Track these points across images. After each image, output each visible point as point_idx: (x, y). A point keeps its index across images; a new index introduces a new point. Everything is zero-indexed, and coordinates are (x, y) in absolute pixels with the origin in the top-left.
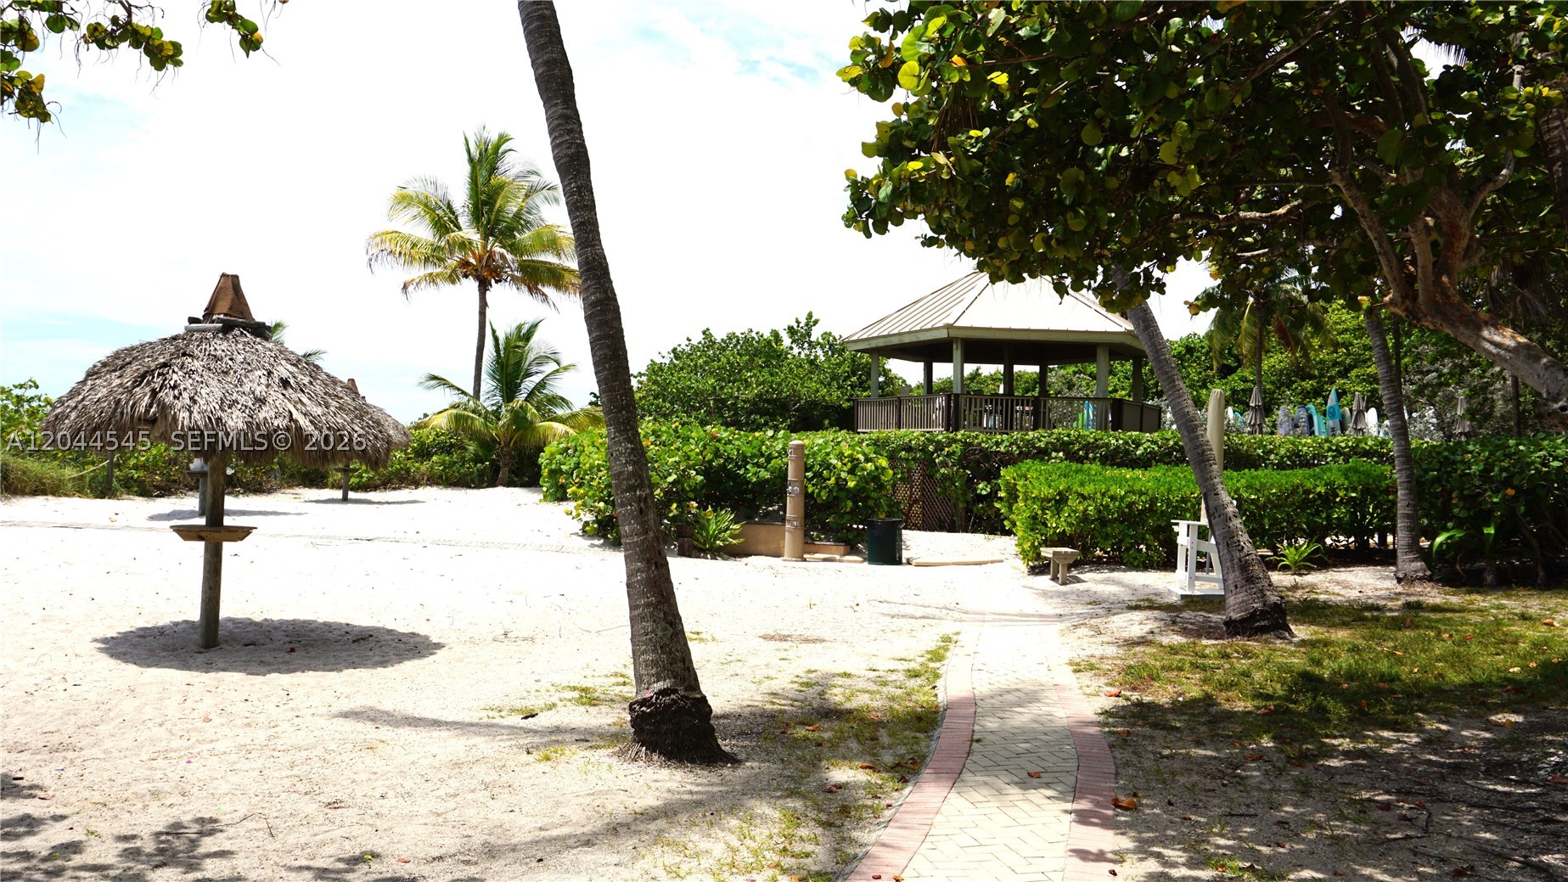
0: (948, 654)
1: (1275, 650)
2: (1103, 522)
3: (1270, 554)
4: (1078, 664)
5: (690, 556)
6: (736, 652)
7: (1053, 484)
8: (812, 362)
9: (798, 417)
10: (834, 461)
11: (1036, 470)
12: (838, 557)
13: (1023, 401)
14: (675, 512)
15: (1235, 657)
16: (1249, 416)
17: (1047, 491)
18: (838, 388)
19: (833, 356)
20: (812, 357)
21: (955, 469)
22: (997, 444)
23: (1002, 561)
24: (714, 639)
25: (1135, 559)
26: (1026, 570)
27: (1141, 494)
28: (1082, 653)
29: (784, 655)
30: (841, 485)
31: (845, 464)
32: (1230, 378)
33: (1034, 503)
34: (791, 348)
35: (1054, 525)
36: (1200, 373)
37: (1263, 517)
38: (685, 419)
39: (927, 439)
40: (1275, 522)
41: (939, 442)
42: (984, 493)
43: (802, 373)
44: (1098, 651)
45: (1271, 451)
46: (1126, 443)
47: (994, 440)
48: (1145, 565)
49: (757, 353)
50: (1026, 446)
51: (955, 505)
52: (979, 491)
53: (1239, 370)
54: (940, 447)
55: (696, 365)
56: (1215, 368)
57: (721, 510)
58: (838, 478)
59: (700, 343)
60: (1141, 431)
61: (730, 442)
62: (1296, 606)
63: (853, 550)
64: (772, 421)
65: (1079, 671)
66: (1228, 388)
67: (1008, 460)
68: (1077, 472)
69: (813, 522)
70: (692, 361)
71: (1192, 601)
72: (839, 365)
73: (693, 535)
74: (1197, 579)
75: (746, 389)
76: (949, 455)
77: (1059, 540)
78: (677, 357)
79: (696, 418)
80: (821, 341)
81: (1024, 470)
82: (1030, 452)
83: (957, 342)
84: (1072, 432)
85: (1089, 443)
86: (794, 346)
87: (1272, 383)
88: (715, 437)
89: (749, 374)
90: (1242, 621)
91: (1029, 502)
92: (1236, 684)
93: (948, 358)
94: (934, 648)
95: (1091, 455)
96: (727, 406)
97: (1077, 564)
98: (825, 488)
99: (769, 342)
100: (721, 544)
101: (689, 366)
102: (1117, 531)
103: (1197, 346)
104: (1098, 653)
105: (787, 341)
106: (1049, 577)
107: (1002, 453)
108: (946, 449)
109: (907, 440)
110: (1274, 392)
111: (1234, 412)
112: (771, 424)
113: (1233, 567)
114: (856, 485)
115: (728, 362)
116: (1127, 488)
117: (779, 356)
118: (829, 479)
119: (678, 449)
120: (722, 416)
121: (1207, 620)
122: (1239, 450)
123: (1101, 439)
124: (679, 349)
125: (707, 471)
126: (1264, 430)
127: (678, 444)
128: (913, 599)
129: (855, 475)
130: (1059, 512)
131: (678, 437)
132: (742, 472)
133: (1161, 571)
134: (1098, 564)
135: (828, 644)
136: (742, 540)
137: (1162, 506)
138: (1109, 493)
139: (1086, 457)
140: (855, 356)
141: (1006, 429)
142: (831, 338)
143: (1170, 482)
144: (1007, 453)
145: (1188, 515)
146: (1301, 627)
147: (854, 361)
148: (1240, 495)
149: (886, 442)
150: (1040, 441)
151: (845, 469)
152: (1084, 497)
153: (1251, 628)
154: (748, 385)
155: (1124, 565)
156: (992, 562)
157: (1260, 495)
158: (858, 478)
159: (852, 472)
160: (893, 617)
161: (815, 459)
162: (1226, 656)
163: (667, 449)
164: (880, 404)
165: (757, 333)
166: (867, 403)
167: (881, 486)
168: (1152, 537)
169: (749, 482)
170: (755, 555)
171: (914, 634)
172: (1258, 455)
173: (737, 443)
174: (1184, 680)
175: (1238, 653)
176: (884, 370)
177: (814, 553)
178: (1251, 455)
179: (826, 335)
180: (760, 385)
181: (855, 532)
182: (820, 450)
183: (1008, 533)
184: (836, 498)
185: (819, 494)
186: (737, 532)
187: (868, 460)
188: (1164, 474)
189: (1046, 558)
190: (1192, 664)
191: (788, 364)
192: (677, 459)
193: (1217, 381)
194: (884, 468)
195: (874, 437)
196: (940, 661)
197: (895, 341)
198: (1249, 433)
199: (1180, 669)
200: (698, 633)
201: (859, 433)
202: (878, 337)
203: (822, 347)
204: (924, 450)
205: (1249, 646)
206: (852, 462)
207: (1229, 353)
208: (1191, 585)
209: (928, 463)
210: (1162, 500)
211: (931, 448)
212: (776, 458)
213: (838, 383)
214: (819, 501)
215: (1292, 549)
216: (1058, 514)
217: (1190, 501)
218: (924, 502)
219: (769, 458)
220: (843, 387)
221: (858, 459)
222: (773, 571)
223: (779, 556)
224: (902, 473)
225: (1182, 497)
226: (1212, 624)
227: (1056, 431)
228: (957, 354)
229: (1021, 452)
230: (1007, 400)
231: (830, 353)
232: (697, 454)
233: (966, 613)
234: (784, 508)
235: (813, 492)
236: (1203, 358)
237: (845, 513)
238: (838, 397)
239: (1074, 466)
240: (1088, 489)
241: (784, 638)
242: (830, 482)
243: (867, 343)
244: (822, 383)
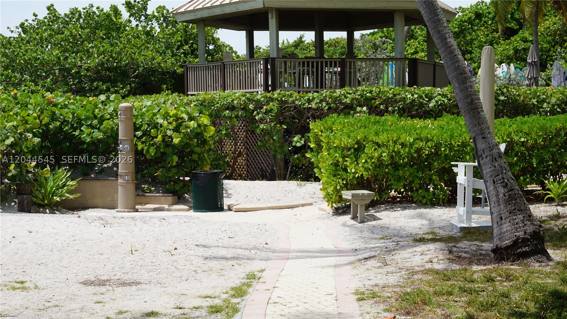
0: (250, 290)
1: (533, 273)
2: (396, 166)
3: (539, 188)
4: (363, 293)
5: (29, 212)
6: (56, 298)
7: (352, 134)
8: (148, 33)
9: (138, 83)
10: (160, 121)
11: (340, 123)
12: (166, 207)
13: (331, 62)
14: (14, 172)
15: (498, 281)
16: (526, 71)
17: (347, 141)
18: (172, 56)
19: (167, 27)
20: (148, 29)
21: (273, 124)
22: (309, 101)
23: (311, 204)
24: (36, 287)
25: (424, 197)
26: (331, 212)
27: (428, 140)
28: (368, 283)
29: (99, 298)
30: (167, 142)
31: (170, 123)
32: (513, 39)
33: (336, 151)
34: (130, 21)
35: (353, 171)
36: (488, 35)
37: (531, 156)
38: (33, 88)
39: (247, 98)
40: (541, 161)
41: (258, 101)
42: (298, 145)
43: (139, 42)
44: (381, 280)
45: (544, 101)
46: (421, 97)
47: (306, 98)
48: (433, 203)
49: (98, 26)
50: (335, 102)
51: (275, 157)
52: (294, 144)
53: (521, 32)
54: (259, 105)
55: (41, 39)
56: (500, 30)
57: (59, 168)
58: (165, 136)
59: (45, 18)
60: (434, 87)
61: (66, 106)
62: (556, 233)
63: (179, 199)
64: (113, 87)
65: (363, 299)
66: (512, 47)
67: (319, 115)
68: (375, 123)
69: (143, 176)
70: (37, 34)
71: (469, 233)
72: (173, 34)
73: (32, 192)
74: (474, 213)
75: (88, 58)
76: (267, 112)
77: (358, 183)
78: (25, 31)
79: (43, 86)
80: (156, 14)
81: (329, 123)
82: (337, 108)
83: (272, 12)
84: (374, 89)
85: (389, 98)
86: (132, 19)
87: (549, 42)
88: (51, 102)
89: (90, 45)
90: (507, 248)
91: (331, 151)
92: (496, 305)
93: (264, 27)
94: (239, 285)
95: (390, 109)
96: (71, 75)
97: (373, 204)
98: (153, 145)
99: (108, 16)
100: (58, 199)
101: (35, 39)
102: (408, 174)
103: (485, 12)
104: (381, 282)
105: (125, 15)
106: (350, 216)
107: (314, 109)
108: (265, 107)
109: (230, 100)
110: (550, 50)
111: (515, 68)
112: (112, 90)
113: (498, 201)
114: (181, 141)
115: (71, 35)
116: (416, 136)
117: (119, 29)
118: (156, 137)
119: (17, 114)
120: (67, 84)
121: (480, 248)
122: (516, 100)
123: (399, 94)
124: (26, 24)
125: (45, 134)
126: (540, 83)
127: (16, 110)
128: (226, 241)
129: (180, 132)
130: (357, 159)
131: (17, 103)
132: (77, 133)
133: (446, 207)
134: (393, 203)
135: (144, 286)
136: (78, 195)
137: (445, 150)
138: (400, 141)
139: (387, 111)
140: (187, 27)
141: (317, 87)
142: (165, 12)
143: (452, 129)
144: (318, 109)
145: (468, 157)
146: (558, 251)
147: (186, 31)
148: (511, 139)
149: (212, 102)
150: (346, 97)
151: (171, 127)
152: (379, 145)
153: (515, 254)
154: (90, 55)
155: (415, 203)
156: (303, 205)
157: (529, 138)
158: (182, 135)
159: (176, 130)
160: (206, 258)
161: (143, 119)
162: (491, 280)
163: (6, 114)
164: (207, 68)
165: (98, 8)
166: (195, 68)
167: (204, 142)
168: (438, 178)
169: (84, 143)
170: (91, 208)
171: (224, 272)
172: (533, 104)
173: (72, 107)
174: (452, 303)
175: (501, 276)
176: (213, 39)
177: (146, 204)
178: (527, 105)
179: (161, 9)
180: (101, 54)
181: (181, 184)
182: (148, 111)
183: (317, 179)
184: (163, 154)
185: (148, 151)
186: (73, 188)
187: (191, 118)
188: (448, 123)
189: (347, 200)
190: (460, 288)
191: (127, 35)
192: (15, 123)
193: (502, 42)
194: (206, 126)
195: (201, 98)
196: (242, 296)
197: (218, 12)
198: (527, 85)
199: (450, 294)
200: (22, 282)
201: (188, 95)
202: (203, 9)
203: (157, 19)
204: (245, 109)
205: (511, 270)
206: (176, 121)
207: (512, 17)
208: (469, 219)
209: (250, 120)
210: (446, 145)
211: (251, 107)
212: (108, 119)
213: (172, 52)
214: (148, 157)
215: (556, 184)
216: (356, 161)
217: (469, 145)
218: (247, 155)
219: (102, 120)
220: (176, 55)
221: (182, 118)
222: (102, 222)
223: (114, 209)
224: (226, 129)
225: (463, 142)
226: (484, 252)
227: (360, 88)
228: (273, 22)
229: (330, 108)
230: (317, 62)
231: (164, 25)
232: (35, 118)
233: (274, 251)
234: (116, 165)
235: (143, 149)
236: (490, 22)
237: (172, 167)
238: (173, 64)
239: (373, 118)
240: (382, 138)
241: (102, 283)
242: (158, 139)
243: (193, 14)
244: (158, 52)
